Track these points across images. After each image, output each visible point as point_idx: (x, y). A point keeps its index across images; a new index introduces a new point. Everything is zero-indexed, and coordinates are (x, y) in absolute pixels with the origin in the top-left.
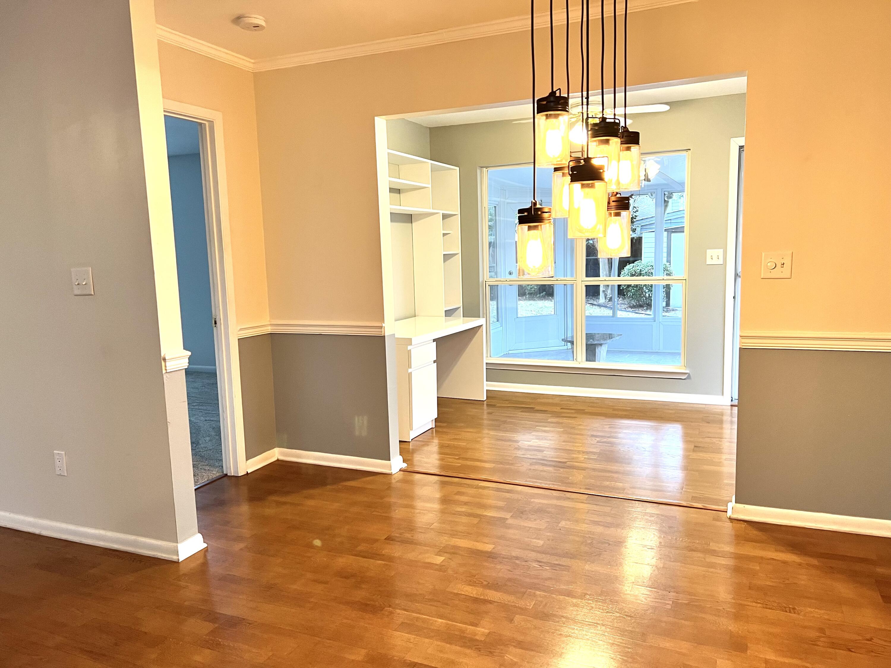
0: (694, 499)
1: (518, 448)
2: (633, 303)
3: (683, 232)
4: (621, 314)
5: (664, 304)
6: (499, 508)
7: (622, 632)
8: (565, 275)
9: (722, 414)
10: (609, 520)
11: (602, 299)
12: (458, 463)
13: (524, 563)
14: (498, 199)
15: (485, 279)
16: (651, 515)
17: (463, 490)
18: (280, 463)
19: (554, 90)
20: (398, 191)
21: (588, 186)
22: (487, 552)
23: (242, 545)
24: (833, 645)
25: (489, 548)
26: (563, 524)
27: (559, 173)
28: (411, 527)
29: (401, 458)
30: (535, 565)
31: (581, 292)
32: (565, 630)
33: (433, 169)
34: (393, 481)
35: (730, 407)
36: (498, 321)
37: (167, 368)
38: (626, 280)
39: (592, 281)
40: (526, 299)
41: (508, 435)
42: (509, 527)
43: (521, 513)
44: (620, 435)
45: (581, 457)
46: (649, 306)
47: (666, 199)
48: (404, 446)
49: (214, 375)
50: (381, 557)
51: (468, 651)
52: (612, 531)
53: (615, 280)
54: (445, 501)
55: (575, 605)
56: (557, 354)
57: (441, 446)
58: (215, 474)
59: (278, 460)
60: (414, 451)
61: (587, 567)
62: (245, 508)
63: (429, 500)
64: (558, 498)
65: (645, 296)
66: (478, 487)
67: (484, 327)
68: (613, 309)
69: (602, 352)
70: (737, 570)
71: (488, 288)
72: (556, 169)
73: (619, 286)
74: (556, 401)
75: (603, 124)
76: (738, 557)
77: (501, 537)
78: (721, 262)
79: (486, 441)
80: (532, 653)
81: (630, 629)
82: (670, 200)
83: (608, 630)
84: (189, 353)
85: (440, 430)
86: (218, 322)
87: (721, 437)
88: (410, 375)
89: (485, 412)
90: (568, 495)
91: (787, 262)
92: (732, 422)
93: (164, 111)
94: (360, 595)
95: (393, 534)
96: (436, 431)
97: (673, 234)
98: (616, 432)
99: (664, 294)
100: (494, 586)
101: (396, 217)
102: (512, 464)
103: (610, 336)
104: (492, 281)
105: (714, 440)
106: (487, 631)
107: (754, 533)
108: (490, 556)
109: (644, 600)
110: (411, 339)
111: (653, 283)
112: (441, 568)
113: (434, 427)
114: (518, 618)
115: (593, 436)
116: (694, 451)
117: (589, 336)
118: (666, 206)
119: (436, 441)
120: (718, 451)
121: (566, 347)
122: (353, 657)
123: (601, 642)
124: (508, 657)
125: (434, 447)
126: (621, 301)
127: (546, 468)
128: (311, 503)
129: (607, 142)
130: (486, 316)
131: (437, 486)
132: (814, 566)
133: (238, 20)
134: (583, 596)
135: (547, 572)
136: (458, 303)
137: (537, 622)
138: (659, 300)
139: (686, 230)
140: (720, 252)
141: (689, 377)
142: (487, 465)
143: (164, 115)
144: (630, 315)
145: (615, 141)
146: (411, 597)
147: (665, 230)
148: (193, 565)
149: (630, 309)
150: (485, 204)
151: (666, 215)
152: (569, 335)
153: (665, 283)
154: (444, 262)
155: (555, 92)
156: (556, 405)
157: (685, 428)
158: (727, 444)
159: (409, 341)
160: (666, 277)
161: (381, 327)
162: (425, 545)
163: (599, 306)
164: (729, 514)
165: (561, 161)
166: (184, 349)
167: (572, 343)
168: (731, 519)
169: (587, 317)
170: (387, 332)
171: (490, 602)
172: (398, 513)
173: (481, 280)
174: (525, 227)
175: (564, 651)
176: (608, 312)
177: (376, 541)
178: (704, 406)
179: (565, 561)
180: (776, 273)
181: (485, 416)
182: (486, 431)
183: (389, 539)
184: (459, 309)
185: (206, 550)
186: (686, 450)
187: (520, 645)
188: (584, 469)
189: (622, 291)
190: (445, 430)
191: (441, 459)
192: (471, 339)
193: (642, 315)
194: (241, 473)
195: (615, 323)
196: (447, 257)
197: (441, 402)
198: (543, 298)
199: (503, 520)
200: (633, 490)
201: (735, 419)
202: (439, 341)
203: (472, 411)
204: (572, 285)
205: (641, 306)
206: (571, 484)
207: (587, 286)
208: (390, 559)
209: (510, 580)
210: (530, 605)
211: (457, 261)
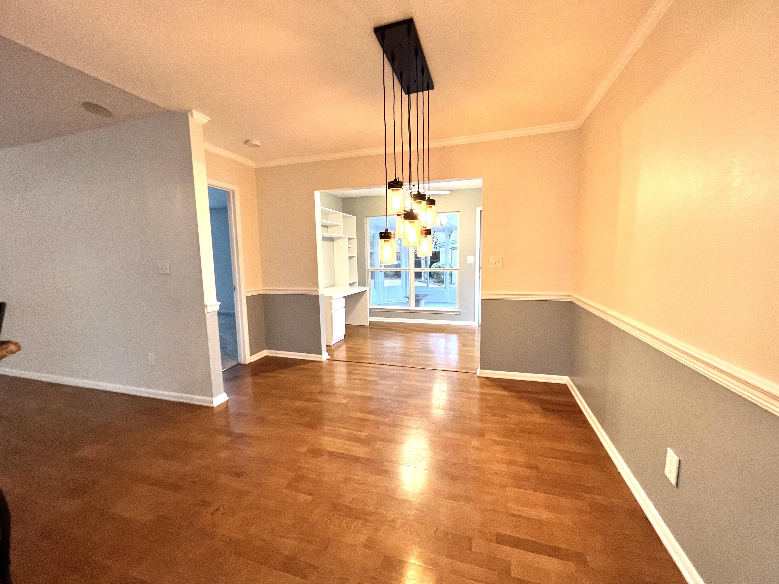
0: (462, 368)
1: (383, 348)
2: (436, 280)
3: (457, 249)
4: (430, 286)
5: (450, 281)
6: (374, 376)
7: (429, 431)
8: (406, 267)
9: (475, 330)
10: (424, 379)
11: (423, 279)
12: (354, 355)
13: (385, 401)
14: (375, 232)
15: (369, 269)
16: (444, 376)
17: (357, 368)
18: (267, 357)
19: (396, 178)
20: (327, 227)
21: (411, 222)
22: (368, 397)
23: (246, 398)
24: (522, 431)
25: (369, 394)
26: (404, 382)
27: (399, 217)
28: (332, 385)
29: (327, 354)
30: (390, 401)
31: (412, 275)
32: (404, 431)
33: (344, 217)
34: (323, 365)
35: (478, 327)
36: (375, 288)
37: (208, 311)
38: (433, 269)
39: (418, 270)
40: (388, 279)
41: (379, 342)
42: (377, 384)
43: (383, 378)
44: (430, 340)
45: (412, 351)
46: (443, 282)
47: (450, 234)
48: (329, 347)
49: (233, 315)
50: (315, 401)
51: (357, 444)
52: (426, 384)
53: (428, 270)
54: (349, 373)
55: (409, 420)
56: (403, 304)
57: (347, 348)
58: (234, 363)
59: (267, 356)
60: (333, 351)
61: (414, 401)
62: (249, 380)
63: (341, 373)
64: (402, 370)
65: (441, 278)
66: (363, 366)
67: (368, 291)
68: (427, 283)
69: (422, 302)
70: (481, 400)
71: (370, 273)
72: (398, 215)
73: (430, 272)
74: (402, 325)
75: (418, 195)
76: (482, 394)
77: (373, 389)
78: (473, 261)
79: (369, 345)
80: (387, 443)
81: (433, 429)
82: (451, 235)
83: (423, 430)
84: (220, 303)
85: (347, 340)
86: (236, 288)
87: (474, 340)
88: (332, 314)
89: (369, 331)
90: (406, 368)
91: (501, 260)
92: (479, 333)
93: (208, 185)
94: (305, 420)
95: (323, 390)
96: (345, 341)
97: (453, 250)
98: (429, 339)
99: (450, 277)
100: (371, 412)
101: (325, 239)
102: (380, 355)
103: (426, 295)
104: (372, 269)
105: (471, 342)
106: (366, 434)
107: (488, 382)
108: (370, 398)
109: (440, 416)
110: (332, 297)
111: (445, 271)
112: (346, 405)
113: (344, 338)
114: (381, 427)
115: (418, 341)
116: (462, 346)
117: (416, 296)
118: (450, 237)
119: (344, 346)
120: (473, 346)
121: (406, 301)
122: (301, 450)
123: (420, 436)
124: (376, 446)
125: (344, 348)
126: (431, 280)
127: (397, 356)
128: (282, 376)
129: (421, 202)
130: (369, 286)
131: (345, 367)
132: (514, 396)
133: (246, 142)
134: (412, 415)
135: (396, 405)
136: (356, 279)
137: (392, 429)
138: (447, 280)
139: (458, 248)
140: (473, 257)
141: (460, 314)
142: (368, 356)
143: (208, 187)
144: (435, 286)
145: (424, 203)
146: (330, 420)
147: (450, 248)
148: (221, 408)
149: (435, 284)
150: (368, 234)
151: (450, 242)
152: (408, 295)
153: (450, 271)
154: (349, 260)
155: (396, 179)
156: (401, 327)
157: (459, 336)
158: (477, 343)
159: (331, 298)
160: (450, 268)
161: (317, 291)
162: (338, 394)
163: (422, 282)
164: (478, 374)
165: (400, 211)
166: (217, 301)
167: (409, 298)
168: (479, 377)
169: (415, 287)
170: (320, 294)
171: (368, 420)
172: (325, 380)
173: (366, 269)
174: (383, 240)
175: (403, 441)
176: (425, 285)
177: (314, 393)
178: (467, 326)
179: (403, 399)
180: (496, 266)
181: (369, 333)
182: (369, 340)
183: (321, 392)
184: (356, 283)
185: (228, 401)
186: (460, 346)
187: (383, 440)
188: (414, 356)
189: (431, 275)
190: (348, 340)
191: (347, 354)
192: (362, 297)
193: (440, 286)
194: (248, 362)
195: (428, 289)
196: (350, 258)
197: (347, 327)
198: (396, 278)
199: (376, 381)
200: (435, 365)
201: (480, 332)
202: (346, 298)
203: (363, 331)
204: (409, 272)
205: (439, 282)
206: (409, 363)
207: (415, 272)
208: (321, 402)
209: (378, 409)
210: (387, 420)
211: (355, 260)
